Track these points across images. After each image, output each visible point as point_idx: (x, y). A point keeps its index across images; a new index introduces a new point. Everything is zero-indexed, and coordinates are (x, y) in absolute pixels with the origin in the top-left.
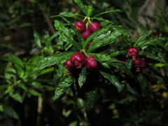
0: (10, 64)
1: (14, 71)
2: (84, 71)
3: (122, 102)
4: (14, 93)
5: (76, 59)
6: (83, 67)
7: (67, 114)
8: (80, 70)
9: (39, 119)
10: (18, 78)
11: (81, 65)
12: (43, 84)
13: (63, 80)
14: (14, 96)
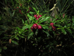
0: (16, 29)
1: (17, 31)
2: (37, 30)
3: (46, 39)
4: (17, 37)
5: (35, 26)
6: (37, 28)
7: (32, 42)
8: (36, 29)
9: (25, 43)
10: (18, 33)
11: (36, 28)
12: (25, 34)
13: (30, 33)
14: (17, 38)
